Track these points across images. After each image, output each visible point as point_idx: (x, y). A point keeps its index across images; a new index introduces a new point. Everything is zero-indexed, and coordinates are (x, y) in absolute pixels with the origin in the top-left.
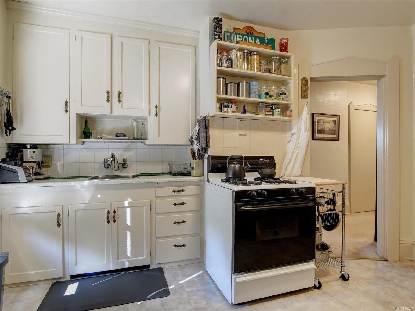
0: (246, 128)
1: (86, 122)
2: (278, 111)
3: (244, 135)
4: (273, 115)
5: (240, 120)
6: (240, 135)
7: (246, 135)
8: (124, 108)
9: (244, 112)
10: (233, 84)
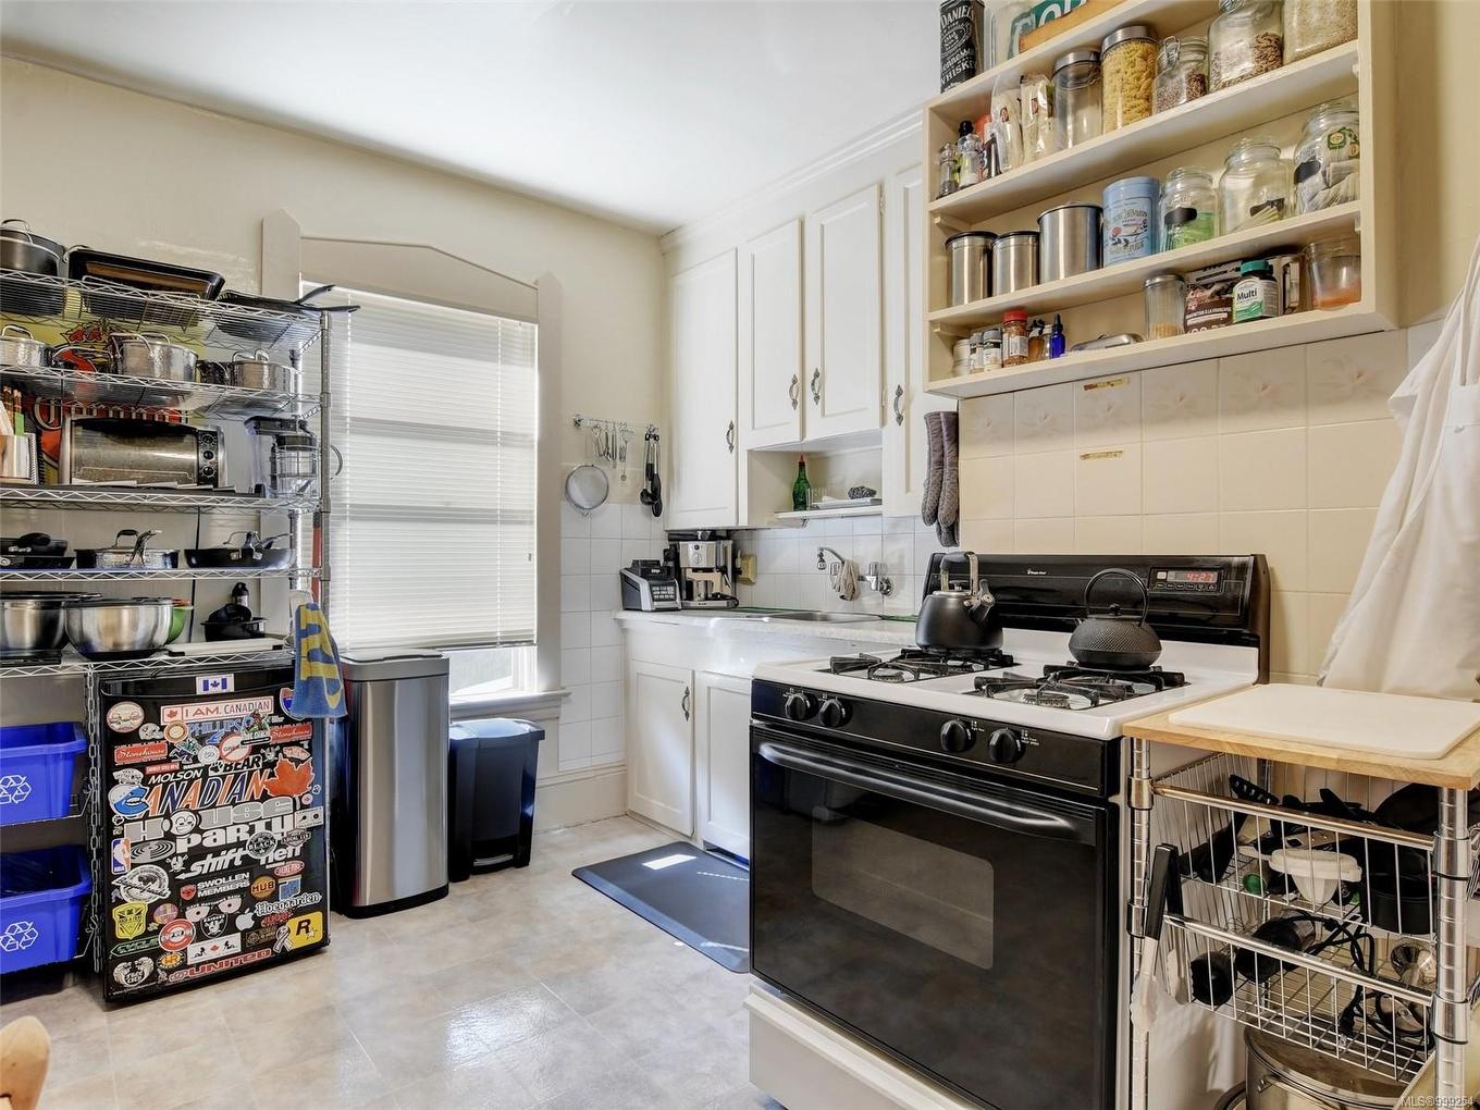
0: (1117, 420)
1: (802, 465)
2: (1246, 292)
3: (1108, 454)
4: (1228, 321)
5: (1087, 387)
6: (1086, 457)
7: (1116, 454)
8: (829, 416)
9: (1059, 348)
10: (1012, 241)
